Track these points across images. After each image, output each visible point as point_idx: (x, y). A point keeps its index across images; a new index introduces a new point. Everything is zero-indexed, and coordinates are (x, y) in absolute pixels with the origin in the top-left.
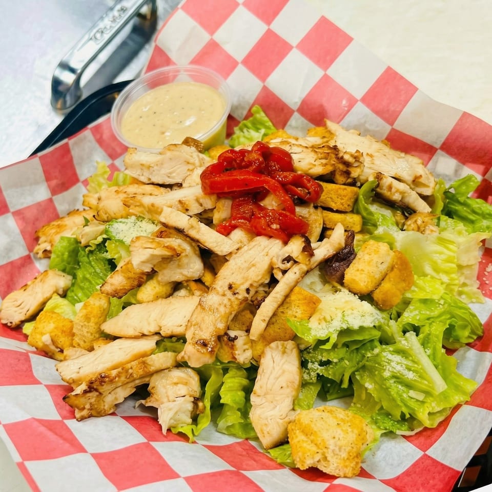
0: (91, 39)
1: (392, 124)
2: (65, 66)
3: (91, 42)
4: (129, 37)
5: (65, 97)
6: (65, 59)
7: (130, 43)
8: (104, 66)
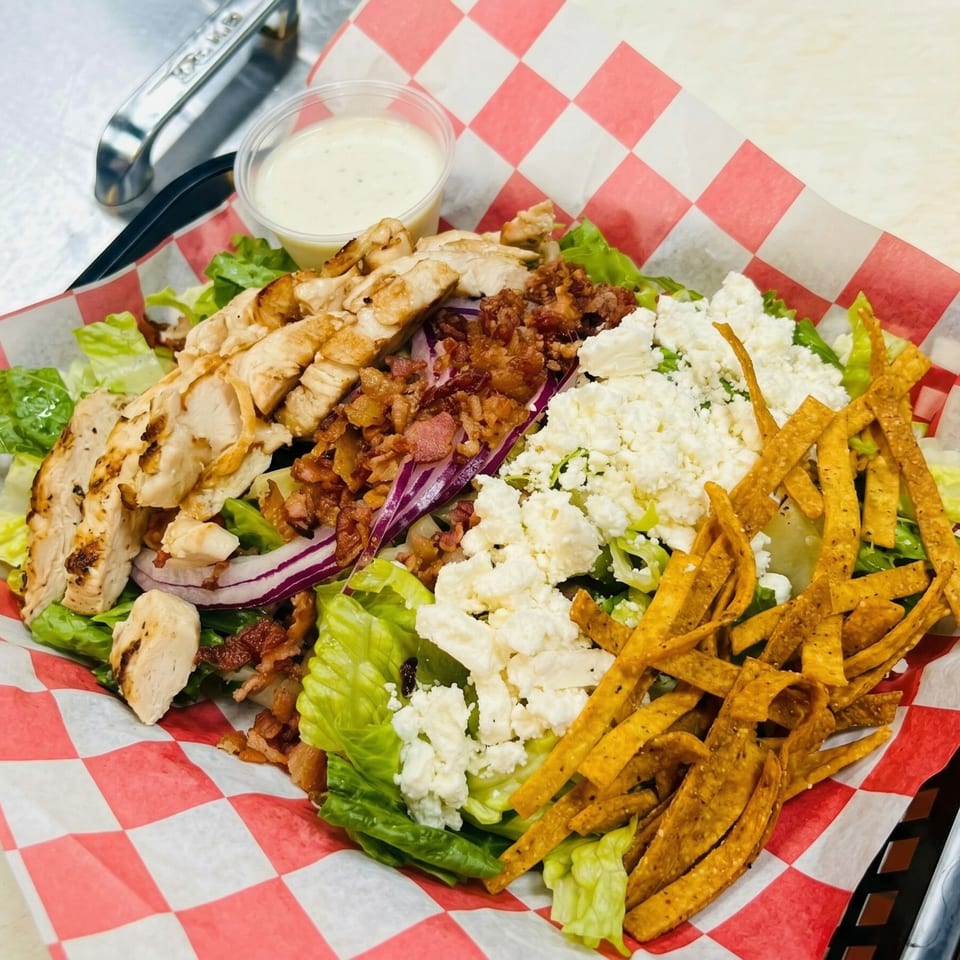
0: (172, 73)
1: (754, 249)
2: (122, 124)
3: (172, 79)
4: (244, 71)
5: (120, 182)
6: (122, 110)
7: (247, 82)
8: (196, 124)
